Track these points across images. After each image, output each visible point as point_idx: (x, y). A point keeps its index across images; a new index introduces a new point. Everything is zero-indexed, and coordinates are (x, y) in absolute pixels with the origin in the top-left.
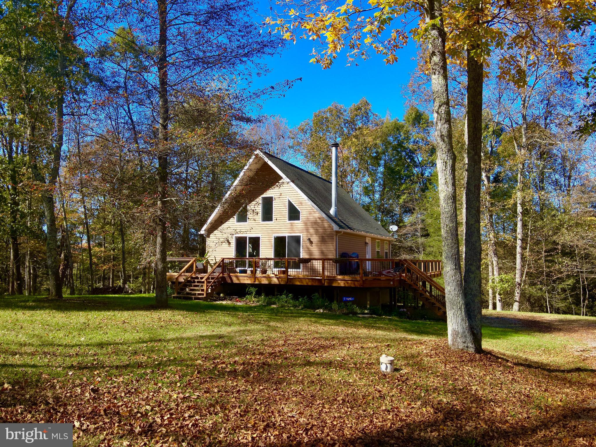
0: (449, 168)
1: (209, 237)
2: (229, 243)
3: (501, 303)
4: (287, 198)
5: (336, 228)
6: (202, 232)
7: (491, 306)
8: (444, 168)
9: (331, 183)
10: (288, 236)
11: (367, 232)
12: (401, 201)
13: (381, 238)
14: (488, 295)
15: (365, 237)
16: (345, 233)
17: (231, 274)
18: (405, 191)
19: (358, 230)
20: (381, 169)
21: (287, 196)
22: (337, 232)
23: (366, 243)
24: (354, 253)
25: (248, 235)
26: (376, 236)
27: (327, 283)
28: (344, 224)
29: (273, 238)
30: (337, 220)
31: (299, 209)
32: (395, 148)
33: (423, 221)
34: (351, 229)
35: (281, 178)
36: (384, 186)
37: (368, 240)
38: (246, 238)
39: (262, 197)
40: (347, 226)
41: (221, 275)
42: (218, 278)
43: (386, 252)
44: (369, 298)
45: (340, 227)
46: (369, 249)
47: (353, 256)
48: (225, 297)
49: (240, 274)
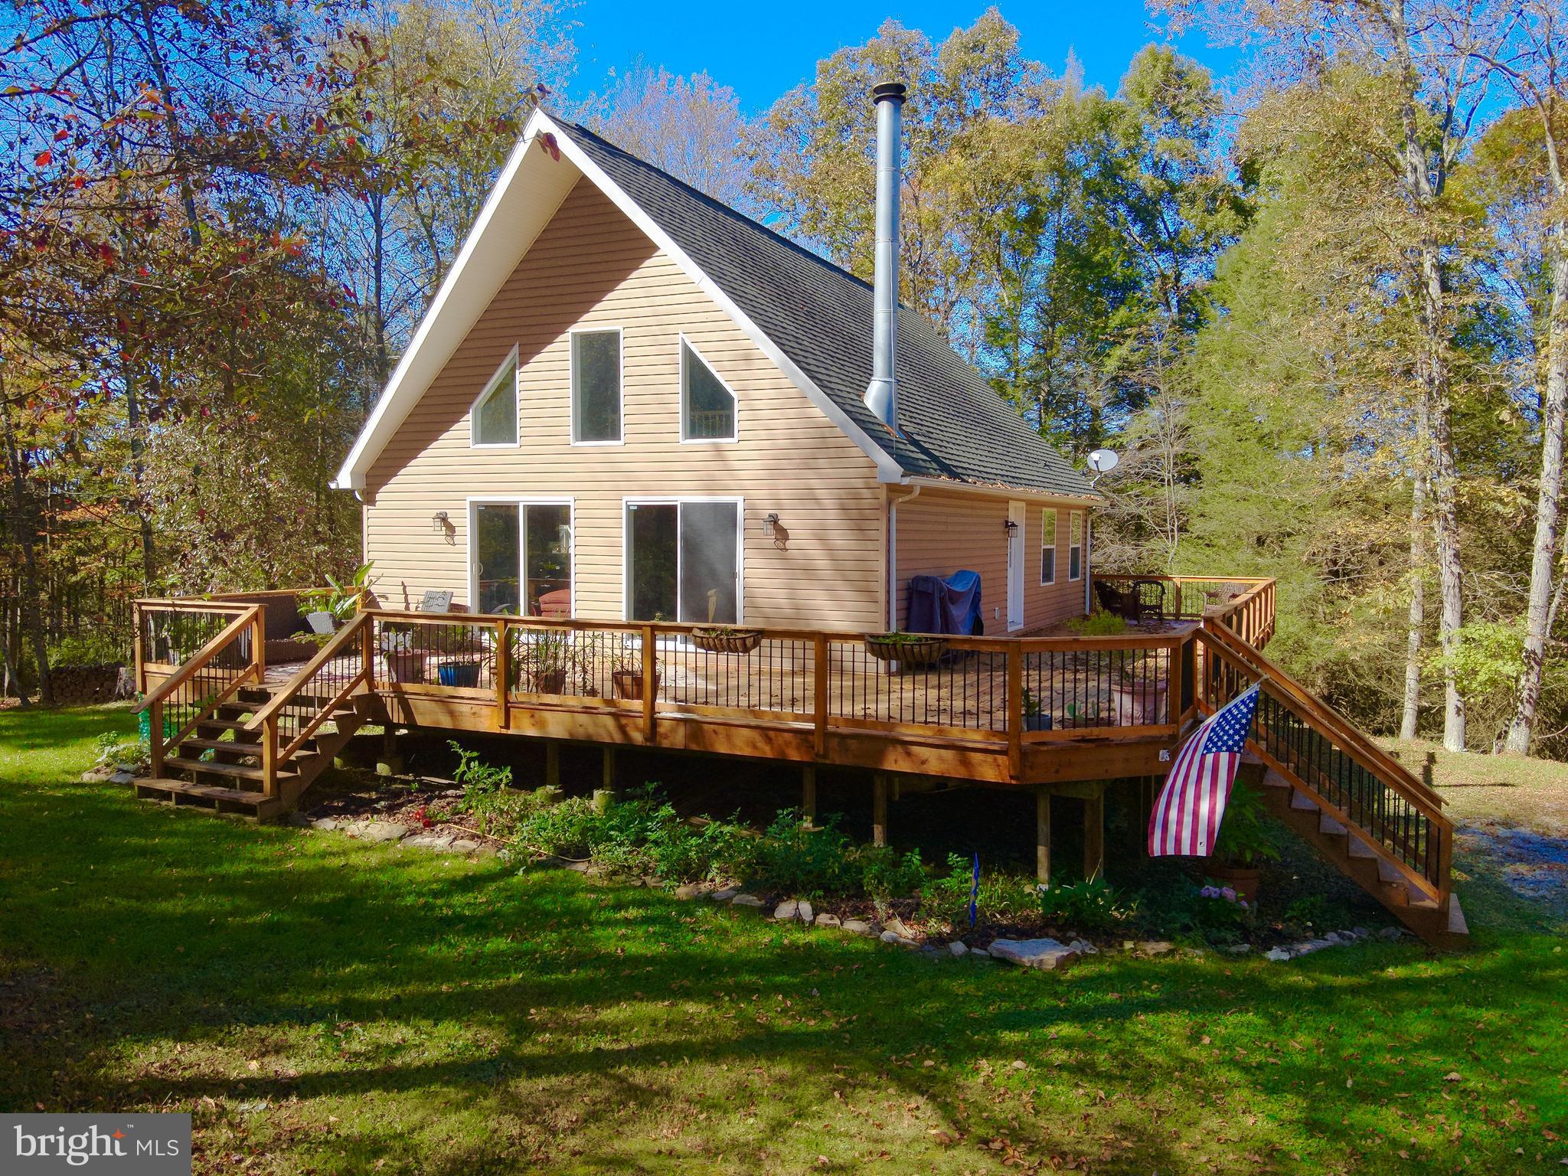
1: (371, 501)
2: (451, 529)
3: (1461, 720)
4: (678, 339)
5: (887, 469)
6: (344, 480)
7: (1410, 726)
9: (872, 287)
10: (685, 505)
11: (1015, 481)
12: (1111, 365)
13: (1061, 499)
15: (1006, 500)
16: (926, 492)
17: (407, 687)
18: (1127, 331)
19: (984, 476)
20: (1045, 260)
21: (679, 329)
22: (893, 489)
23: (1009, 526)
24: (962, 574)
25: (525, 499)
26: (1046, 495)
28: (925, 451)
29: (624, 513)
30: (895, 435)
31: (727, 386)
32: (1091, 190)
33: (1184, 430)
34: (951, 472)
35: (649, 248)
36: (1051, 315)
37: (1016, 513)
38: (516, 507)
39: (574, 335)
40: (935, 459)
41: (362, 689)
42: (342, 704)
43: (1075, 551)
44: (1044, 828)
45: (910, 466)
46: (1017, 545)
47: (958, 588)
48: (389, 780)
49: (449, 690)
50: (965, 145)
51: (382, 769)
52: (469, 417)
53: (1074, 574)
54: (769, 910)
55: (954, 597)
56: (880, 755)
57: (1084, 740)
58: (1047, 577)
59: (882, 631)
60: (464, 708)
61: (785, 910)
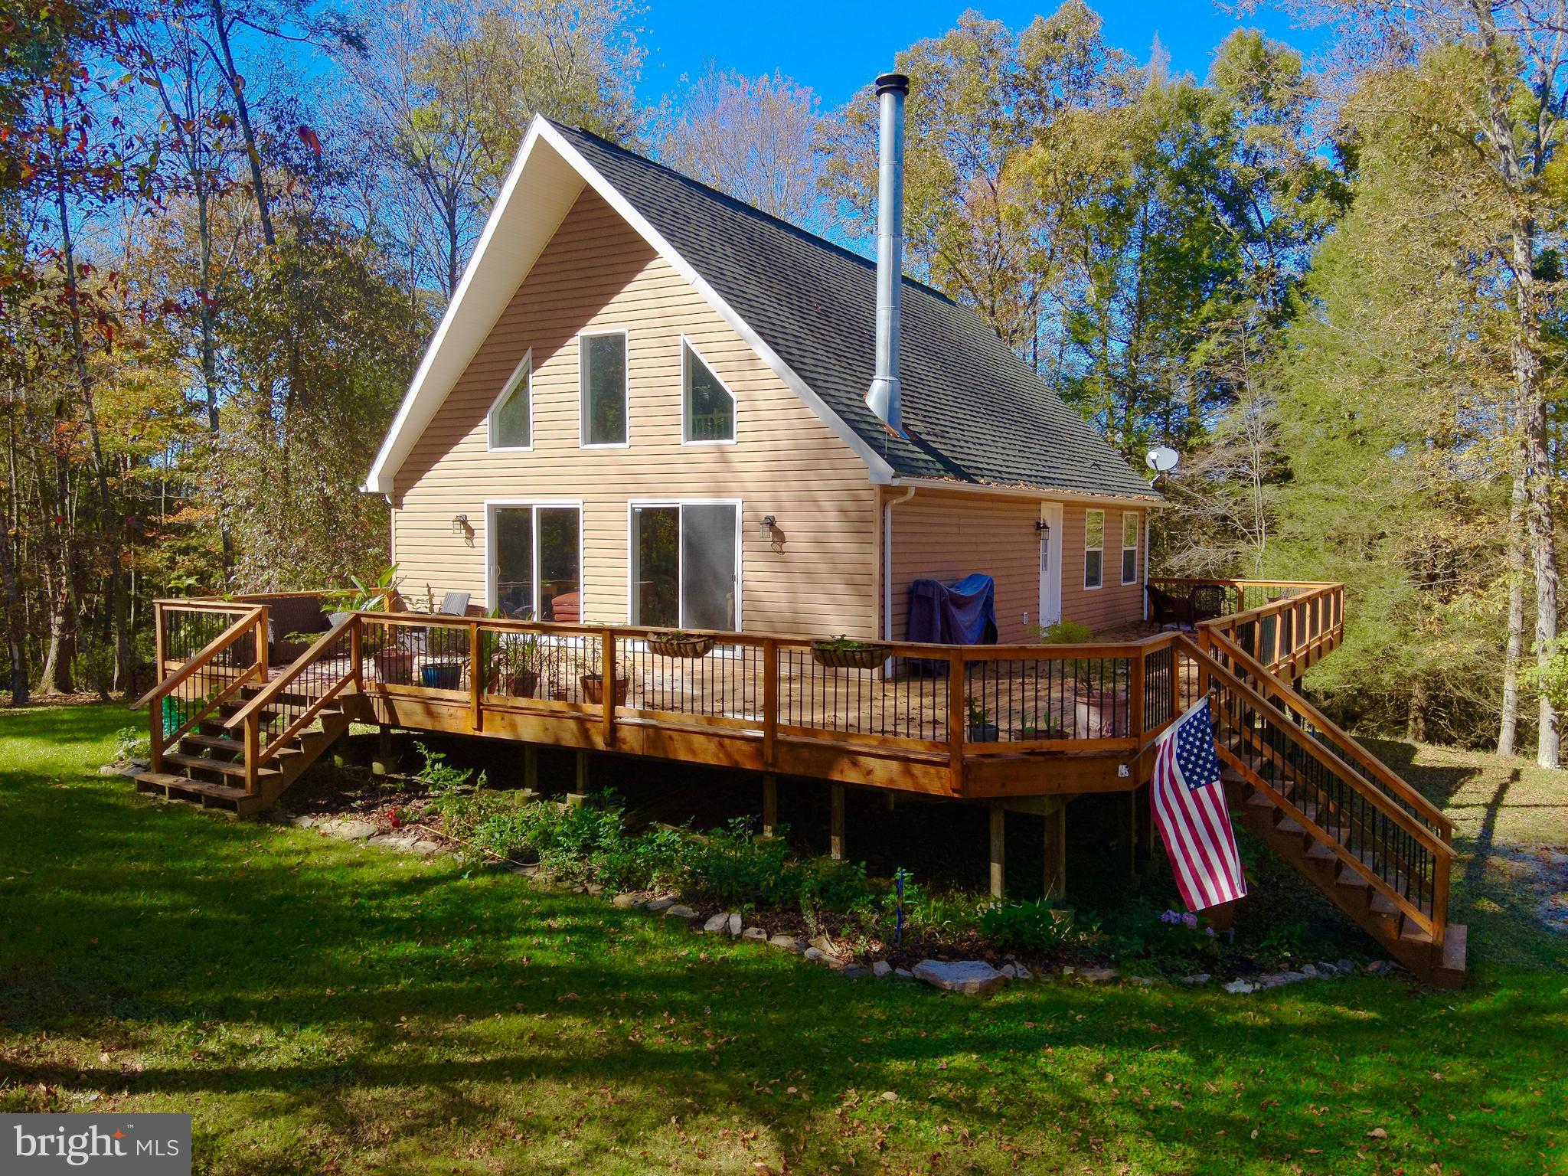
1: (398, 504)
2: (470, 532)
4: (679, 341)
5: (877, 471)
6: (372, 484)
7: (1507, 737)
10: (687, 509)
11: (1047, 481)
12: (1197, 359)
13: (1110, 500)
15: (1038, 502)
16: (921, 492)
17: (390, 687)
18: (1213, 325)
19: (1001, 477)
21: (680, 330)
22: (887, 491)
23: (1041, 527)
24: (974, 578)
25: (539, 502)
26: (1083, 496)
28: (930, 451)
29: (629, 515)
30: (895, 435)
31: (729, 390)
32: (1180, 179)
33: (1272, 427)
34: (959, 473)
35: (648, 252)
36: (1140, 311)
37: (1050, 514)
38: (530, 510)
39: (583, 338)
40: (943, 460)
41: (351, 689)
42: (329, 703)
43: (1130, 555)
44: (997, 844)
45: (901, 466)
46: (1053, 550)
47: (967, 593)
48: (380, 778)
49: (431, 692)
50: (1044, 137)
51: (377, 768)
52: (487, 421)
53: (1129, 577)
54: (701, 922)
55: (960, 603)
56: (830, 765)
57: (1032, 753)
58: (1092, 580)
59: (875, 639)
60: (443, 710)
61: (715, 923)
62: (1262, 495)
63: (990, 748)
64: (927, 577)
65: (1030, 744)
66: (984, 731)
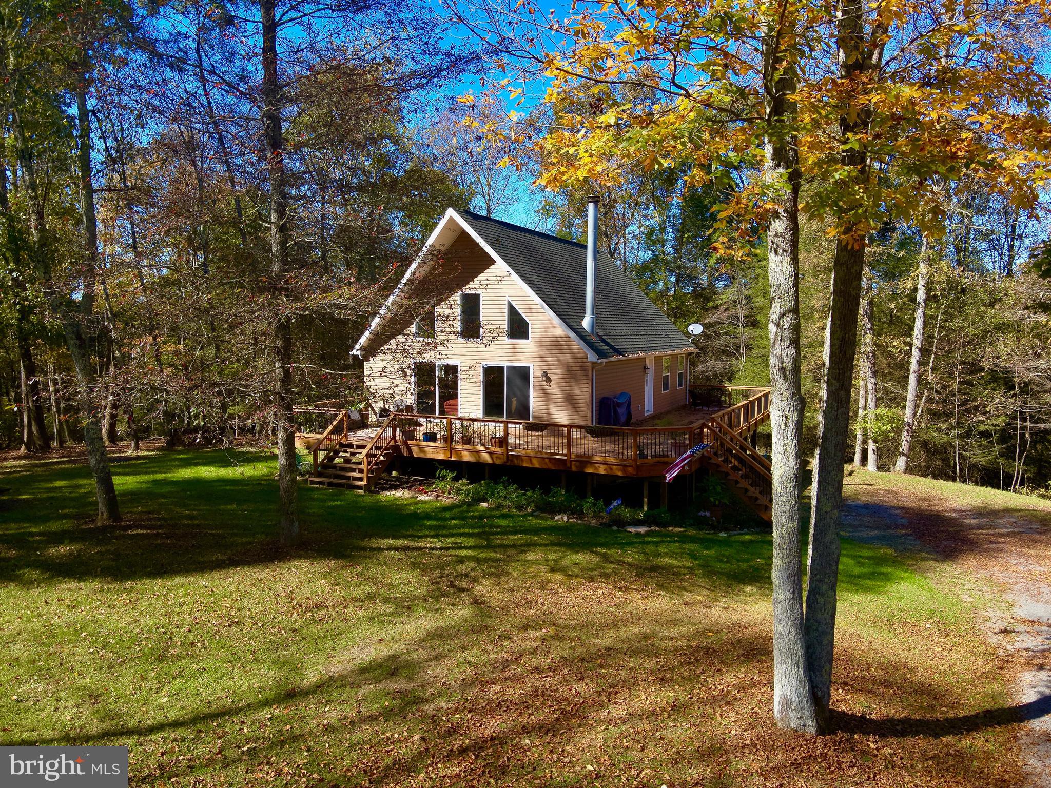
0: (792, 427)
1: (367, 361)
2: (405, 374)
3: (875, 456)
4: (506, 298)
5: (592, 357)
6: (357, 351)
7: (858, 457)
8: (783, 427)
9: (585, 247)
10: (509, 367)
11: (648, 349)
13: (673, 353)
14: (855, 437)
16: (607, 364)
17: (409, 442)
19: (632, 352)
21: (506, 294)
22: (594, 365)
23: (646, 369)
24: (622, 394)
25: (439, 361)
26: (663, 353)
27: (577, 467)
28: (607, 344)
29: (481, 369)
30: (594, 339)
31: (526, 319)
33: (749, 298)
34: (618, 352)
35: (493, 262)
36: (681, 231)
37: (649, 363)
38: (435, 365)
39: (461, 294)
40: (612, 347)
41: (392, 443)
42: (387, 449)
43: (681, 374)
45: (601, 354)
46: (650, 377)
47: (620, 401)
48: (399, 478)
49: (424, 443)
51: (394, 474)
52: (413, 326)
53: (680, 385)
54: (553, 518)
55: (619, 405)
58: (666, 388)
62: (744, 333)
63: (645, 461)
64: (606, 395)
65: (657, 459)
66: (643, 456)
